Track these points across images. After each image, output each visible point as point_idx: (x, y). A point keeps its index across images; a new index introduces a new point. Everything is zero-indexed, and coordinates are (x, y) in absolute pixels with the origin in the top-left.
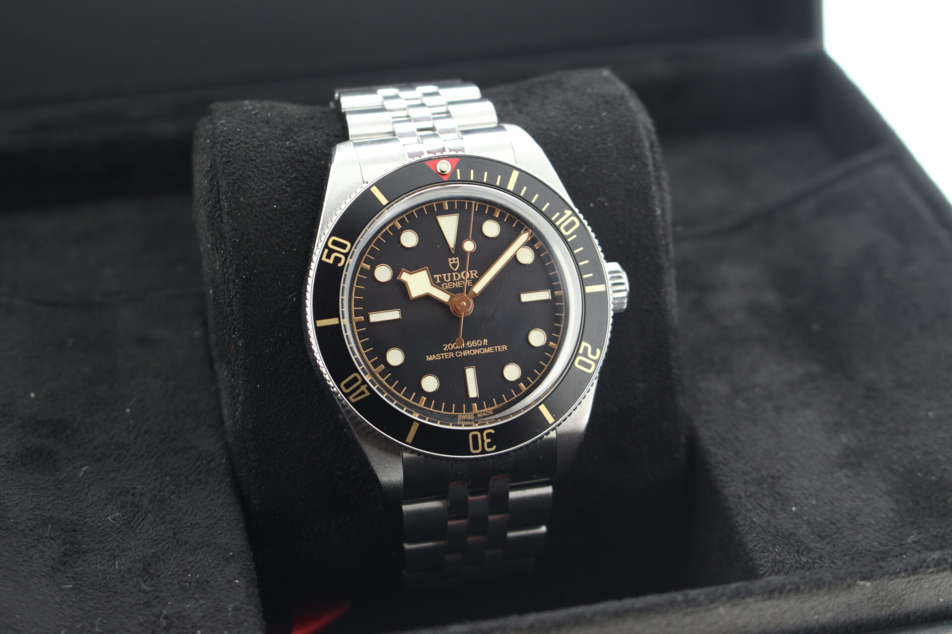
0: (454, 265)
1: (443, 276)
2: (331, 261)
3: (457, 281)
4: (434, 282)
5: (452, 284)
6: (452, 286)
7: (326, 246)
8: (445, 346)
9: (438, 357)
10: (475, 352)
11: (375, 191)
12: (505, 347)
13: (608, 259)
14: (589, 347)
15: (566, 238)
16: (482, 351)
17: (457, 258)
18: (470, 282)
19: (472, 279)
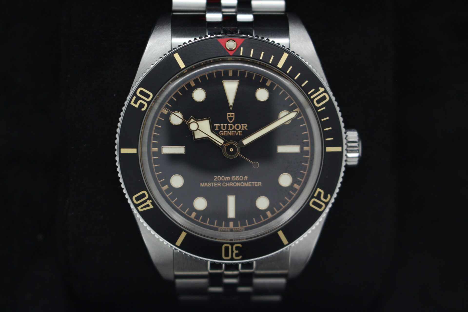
0: (231, 119)
1: (221, 126)
2: (137, 106)
3: (231, 131)
4: (213, 129)
5: (227, 132)
6: (227, 134)
7: (135, 94)
8: (216, 178)
9: (209, 185)
10: (238, 184)
11: (177, 56)
12: (260, 184)
13: (348, 128)
14: (323, 193)
15: (317, 108)
16: (243, 184)
17: (234, 114)
18: (241, 132)
19: (242, 130)
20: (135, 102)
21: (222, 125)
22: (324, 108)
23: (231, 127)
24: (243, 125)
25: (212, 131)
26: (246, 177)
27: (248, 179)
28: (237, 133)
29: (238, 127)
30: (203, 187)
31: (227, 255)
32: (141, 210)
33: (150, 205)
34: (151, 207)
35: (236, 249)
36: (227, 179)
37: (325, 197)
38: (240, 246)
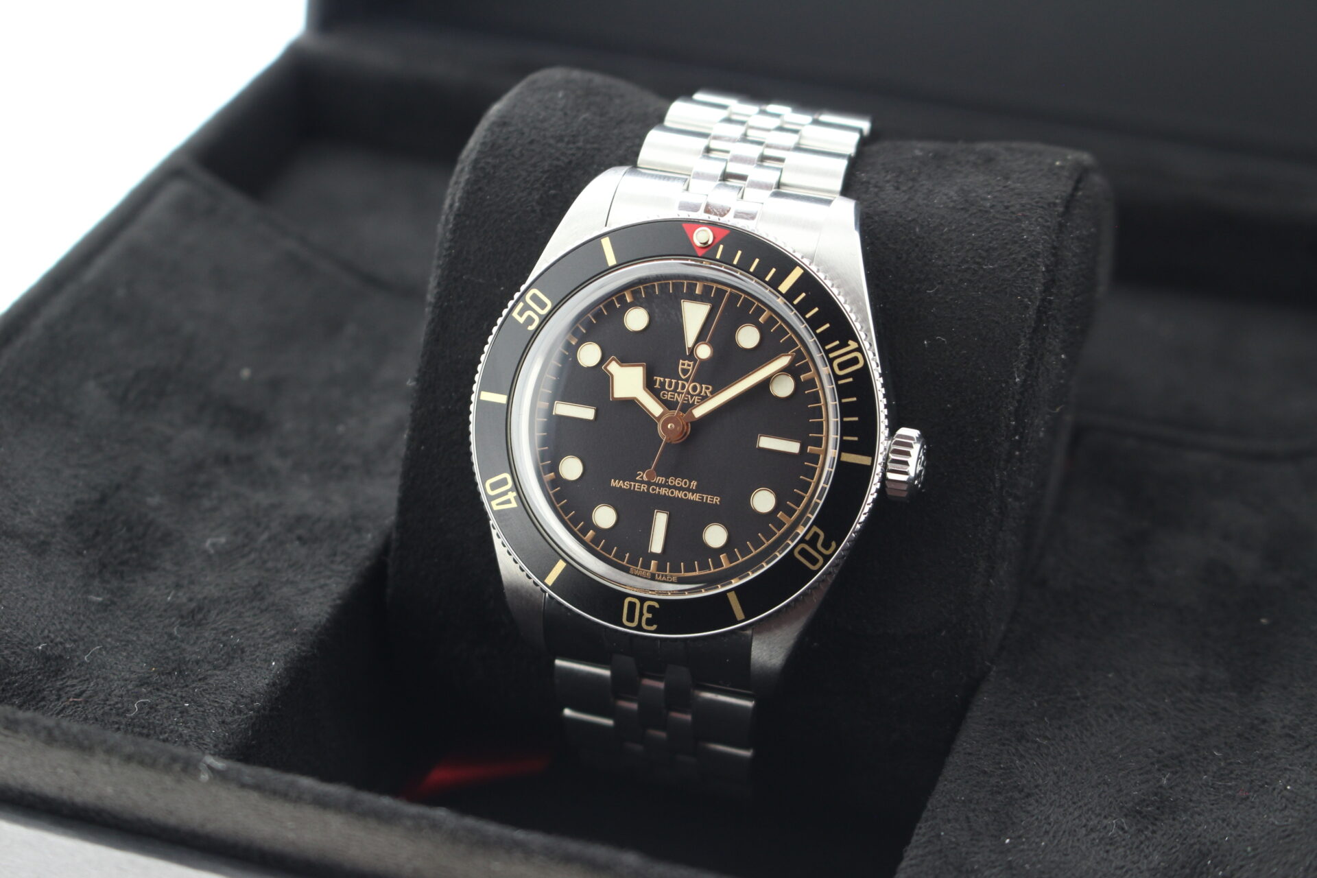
0: (685, 371)
1: (665, 382)
2: (521, 320)
3: (682, 393)
5: (674, 395)
6: (673, 398)
7: (523, 298)
8: (640, 474)
9: (625, 485)
10: (677, 493)
11: (606, 243)
12: (717, 500)
14: (822, 536)
15: (837, 378)
16: (685, 495)
17: (691, 363)
18: (698, 399)
19: (701, 395)
20: (521, 314)
21: (667, 380)
22: (851, 380)
23: (683, 387)
24: (703, 386)
25: (646, 390)
26: (694, 483)
27: (696, 487)
28: (691, 399)
29: (695, 389)
30: (615, 488)
31: (631, 618)
32: (496, 508)
33: (513, 500)
34: (514, 505)
35: (649, 611)
36: (659, 479)
37: (826, 545)
38: (657, 605)
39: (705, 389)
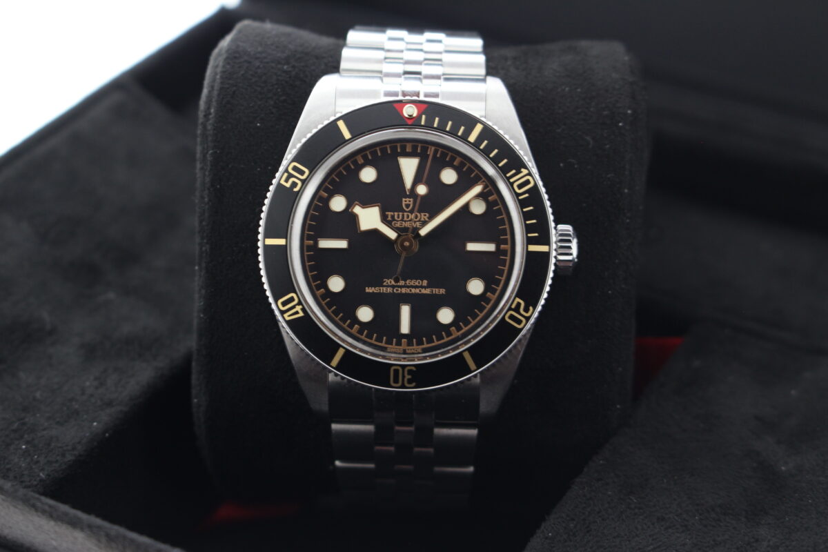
0: (408, 206)
1: (394, 215)
2: (288, 185)
3: (408, 221)
4: (384, 219)
5: (402, 223)
6: (402, 225)
7: (286, 171)
8: (385, 281)
9: (376, 290)
10: (413, 291)
11: (341, 124)
12: (443, 291)
13: (558, 221)
14: (523, 303)
15: (518, 195)
16: (420, 291)
17: (411, 200)
18: (419, 223)
19: (422, 221)
20: (287, 181)
21: (396, 214)
22: (527, 195)
23: (408, 217)
24: (422, 214)
25: (383, 222)
26: (425, 283)
27: (428, 284)
28: (416, 224)
29: (416, 217)
30: (369, 293)
31: (396, 381)
32: (288, 319)
33: (300, 311)
34: (301, 314)
35: (408, 374)
36: (400, 283)
37: (526, 310)
39: (424, 216)
